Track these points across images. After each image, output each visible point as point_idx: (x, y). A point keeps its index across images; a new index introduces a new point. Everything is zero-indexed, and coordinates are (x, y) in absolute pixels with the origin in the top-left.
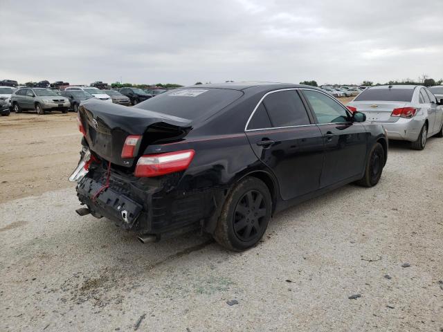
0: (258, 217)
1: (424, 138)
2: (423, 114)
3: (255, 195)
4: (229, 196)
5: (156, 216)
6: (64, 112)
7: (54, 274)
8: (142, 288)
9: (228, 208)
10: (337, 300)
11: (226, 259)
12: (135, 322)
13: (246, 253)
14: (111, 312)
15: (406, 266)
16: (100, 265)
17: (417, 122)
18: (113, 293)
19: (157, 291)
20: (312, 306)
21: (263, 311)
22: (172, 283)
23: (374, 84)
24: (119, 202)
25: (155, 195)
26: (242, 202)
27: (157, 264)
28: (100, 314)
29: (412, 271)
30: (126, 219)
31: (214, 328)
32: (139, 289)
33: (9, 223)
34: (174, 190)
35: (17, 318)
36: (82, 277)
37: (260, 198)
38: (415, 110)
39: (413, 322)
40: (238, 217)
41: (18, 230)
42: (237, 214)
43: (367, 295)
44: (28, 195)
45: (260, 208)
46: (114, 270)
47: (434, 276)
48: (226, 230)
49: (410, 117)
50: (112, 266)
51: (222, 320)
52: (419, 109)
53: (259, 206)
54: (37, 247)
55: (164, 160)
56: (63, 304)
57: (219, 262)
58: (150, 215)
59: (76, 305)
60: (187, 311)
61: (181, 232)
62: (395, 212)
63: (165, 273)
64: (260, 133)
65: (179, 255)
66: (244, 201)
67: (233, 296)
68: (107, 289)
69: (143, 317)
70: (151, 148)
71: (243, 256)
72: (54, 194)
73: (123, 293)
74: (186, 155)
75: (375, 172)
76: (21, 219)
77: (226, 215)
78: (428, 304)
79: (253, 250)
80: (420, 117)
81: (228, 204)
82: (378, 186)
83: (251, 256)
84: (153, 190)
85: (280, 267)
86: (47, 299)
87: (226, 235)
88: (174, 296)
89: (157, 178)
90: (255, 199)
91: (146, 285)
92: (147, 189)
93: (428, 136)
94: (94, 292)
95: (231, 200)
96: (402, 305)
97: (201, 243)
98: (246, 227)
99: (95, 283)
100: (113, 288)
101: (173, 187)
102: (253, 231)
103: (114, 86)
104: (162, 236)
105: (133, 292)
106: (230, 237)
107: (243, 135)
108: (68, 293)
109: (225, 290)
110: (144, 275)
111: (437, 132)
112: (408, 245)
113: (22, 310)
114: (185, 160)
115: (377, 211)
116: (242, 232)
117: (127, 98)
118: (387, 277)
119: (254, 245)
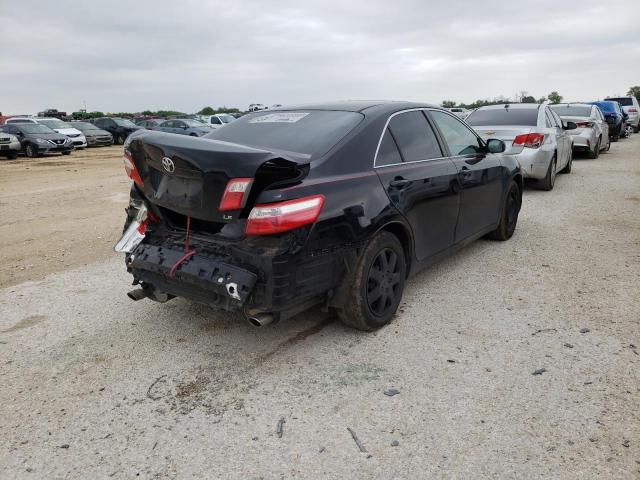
0: (392, 284)
1: (553, 174)
2: (551, 142)
3: (388, 254)
4: (362, 258)
5: (279, 287)
6: (10, 158)
7: (126, 380)
8: (263, 386)
9: (360, 274)
10: (519, 377)
11: (358, 342)
12: (274, 428)
13: (382, 332)
14: (235, 420)
15: (585, 331)
16: (189, 365)
17: (545, 152)
18: (224, 397)
19: (285, 388)
20: (492, 387)
21: (435, 399)
22: (301, 377)
23: (457, 105)
24: (220, 272)
25: (277, 258)
26: (375, 265)
27: (268, 355)
28: (222, 423)
29: (594, 337)
30: (235, 295)
31: (382, 424)
32: (260, 388)
33: (18, 320)
34: (301, 251)
35: (106, 440)
36: (170, 381)
37: (394, 257)
38: (542, 137)
39: (618, 393)
40: (372, 284)
41: (38, 329)
42: (371, 281)
43: (553, 369)
44: (21, 280)
45: (395, 272)
46: (211, 368)
47: (622, 339)
48: (359, 303)
49: (537, 146)
50: (206, 363)
51: (388, 414)
52: (547, 135)
53: (393, 268)
54: (80, 348)
55: (286, 210)
56: (162, 416)
57: (350, 346)
58: (271, 286)
59: (181, 416)
60: (336, 408)
61: (301, 308)
62: (547, 269)
63: (284, 365)
64: (390, 170)
65: (292, 341)
66: (377, 263)
67: (389, 386)
68: (215, 392)
69: (282, 421)
70: (267, 194)
71: (379, 336)
72: (65, 276)
73: (240, 396)
74: (314, 203)
75: (510, 220)
76: (34, 314)
77: (358, 282)
78: (627, 371)
79: (387, 328)
80: (549, 146)
81: (361, 268)
82: (514, 238)
83: (389, 336)
84: (271, 252)
85: (432, 345)
86: (135, 412)
87: (359, 309)
88: (311, 392)
89: (278, 235)
90: (388, 260)
91: (266, 382)
92: (262, 252)
93: (557, 171)
94: (199, 399)
95: (363, 262)
96: (599, 376)
97: (314, 324)
98: (380, 299)
99: (193, 386)
100: (223, 391)
101: (299, 247)
102: (388, 302)
103: (78, 116)
104: (283, 315)
105: (252, 393)
106: (364, 312)
107: (373, 173)
108: (162, 401)
109: (374, 378)
110: (256, 371)
111: (564, 167)
112: (578, 307)
113: (107, 429)
114: (312, 209)
115: (524, 269)
116: (376, 305)
117: (108, 133)
118: (568, 346)
119: (388, 322)
